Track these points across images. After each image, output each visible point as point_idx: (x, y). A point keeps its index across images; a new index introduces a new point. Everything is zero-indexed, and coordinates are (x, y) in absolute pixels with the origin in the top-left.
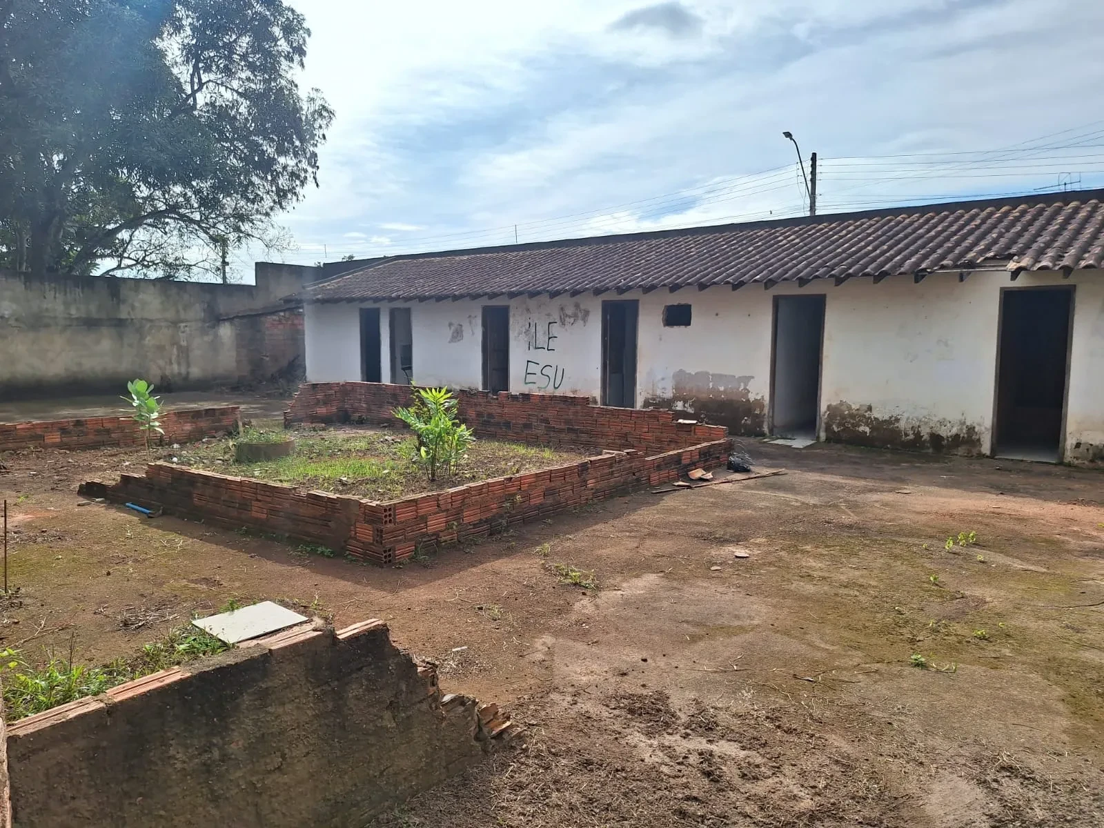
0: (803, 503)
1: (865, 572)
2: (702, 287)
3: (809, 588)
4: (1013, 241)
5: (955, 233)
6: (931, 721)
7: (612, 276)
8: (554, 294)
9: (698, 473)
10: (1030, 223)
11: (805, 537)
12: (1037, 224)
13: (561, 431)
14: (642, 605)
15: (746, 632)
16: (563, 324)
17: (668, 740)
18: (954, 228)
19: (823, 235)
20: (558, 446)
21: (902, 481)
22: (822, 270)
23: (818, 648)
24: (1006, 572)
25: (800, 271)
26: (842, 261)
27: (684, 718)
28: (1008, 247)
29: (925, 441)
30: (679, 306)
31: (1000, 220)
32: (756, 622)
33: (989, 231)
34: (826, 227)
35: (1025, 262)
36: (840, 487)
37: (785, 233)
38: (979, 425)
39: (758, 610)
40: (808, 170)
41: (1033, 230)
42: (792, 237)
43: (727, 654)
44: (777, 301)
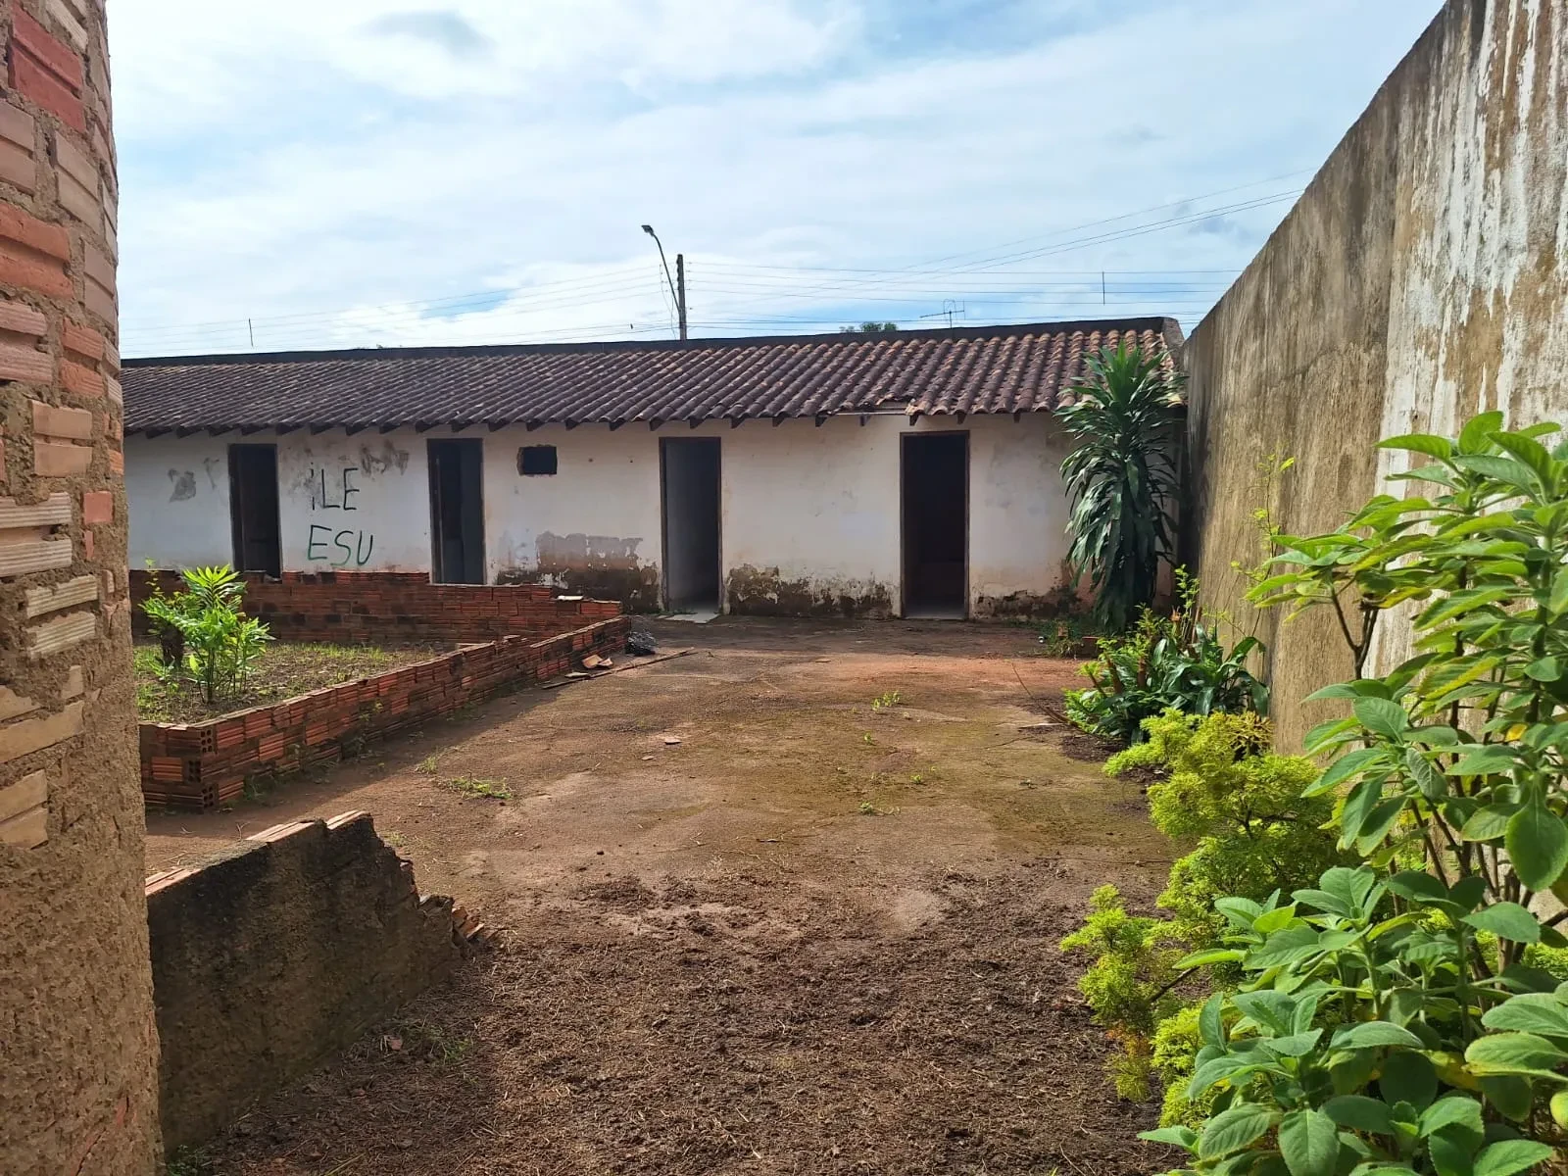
0: (723, 682)
1: (802, 741)
2: (571, 424)
3: (753, 763)
4: (909, 382)
5: (851, 369)
6: (886, 854)
7: (441, 406)
8: (353, 429)
9: (593, 661)
10: (923, 361)
11: (733, 715)
12: (931, 362)
13: (389, 622)
14: (578, 804)
15: (700, 811)
16: (368, 471)
17: (651, 914)
18: (849, 364)
19: (708, 364)
20: (386, 643)
21: (818, 649)
22: (715, 409)
23: (775, 814)
24: (930, 725)
25: (690, 409)
26: (737, 398)
27: (661, 894)
28: (905, 388)
29: (836, 605)
30: (540, 449)
31: (894, 356)
32: (707, 801)
33: (884, 370)
34: (710, 354)
35: (923, 405)
36: (757, 661)
37: (663, 358)
38: (888, 584)
39: (706, 791)
40: (674, 276)
41: (927, 369)
42: (673, 365)
43: (685, 834)
44: (664, 443)
